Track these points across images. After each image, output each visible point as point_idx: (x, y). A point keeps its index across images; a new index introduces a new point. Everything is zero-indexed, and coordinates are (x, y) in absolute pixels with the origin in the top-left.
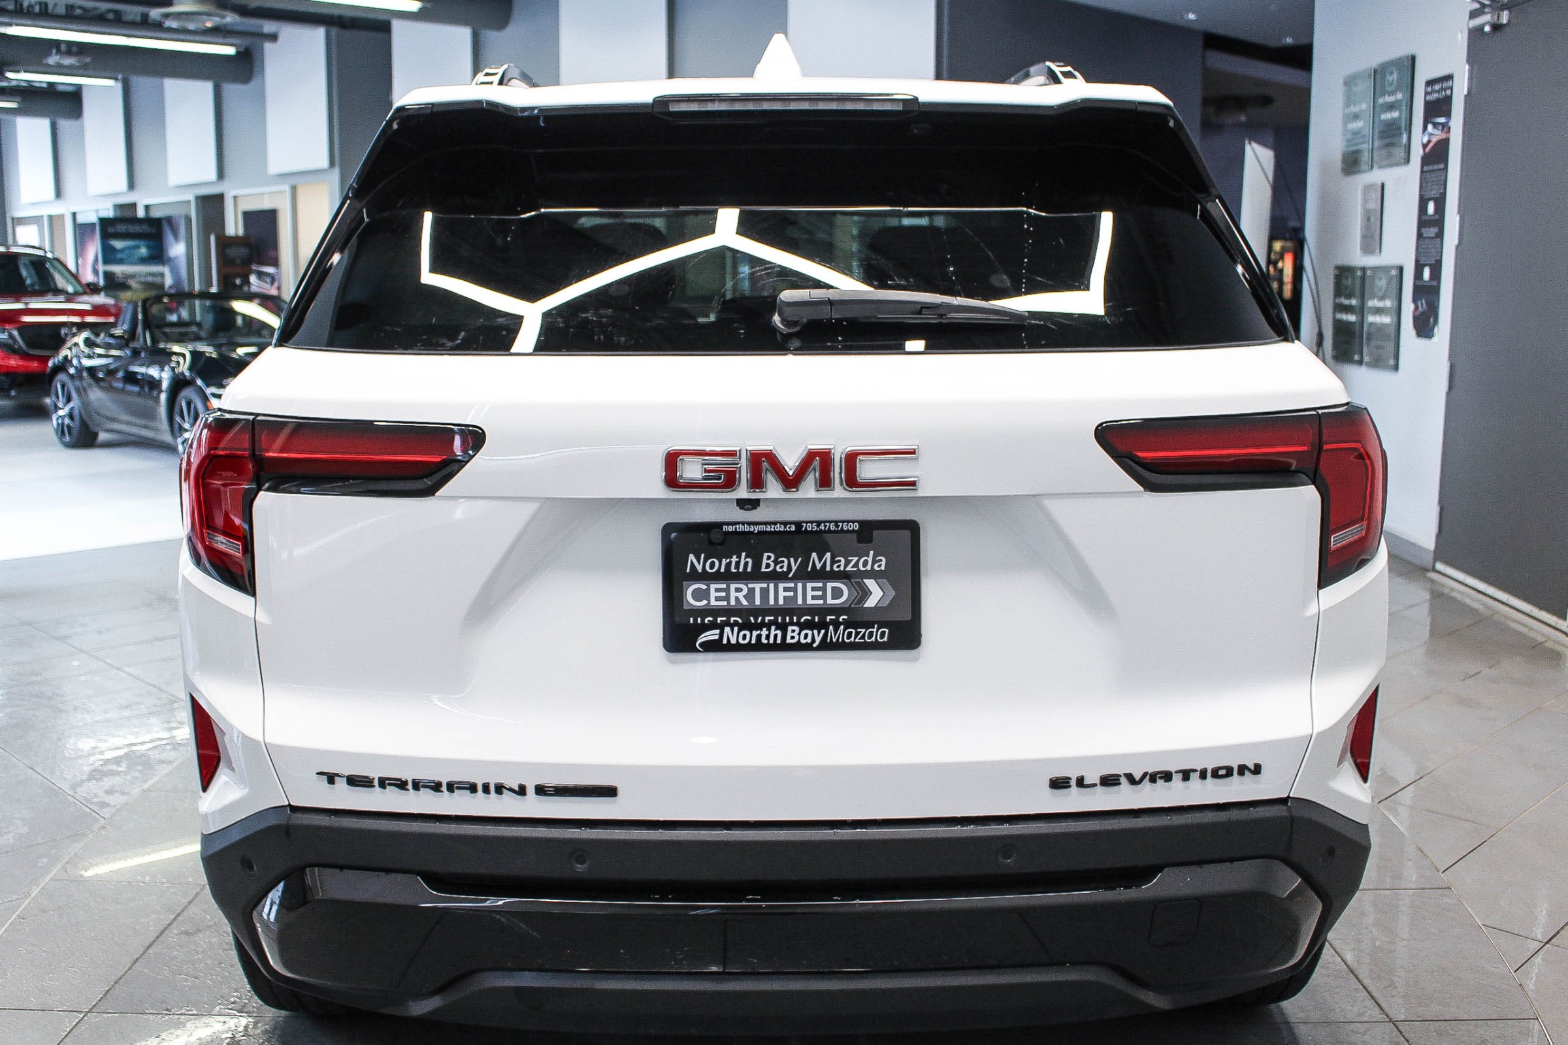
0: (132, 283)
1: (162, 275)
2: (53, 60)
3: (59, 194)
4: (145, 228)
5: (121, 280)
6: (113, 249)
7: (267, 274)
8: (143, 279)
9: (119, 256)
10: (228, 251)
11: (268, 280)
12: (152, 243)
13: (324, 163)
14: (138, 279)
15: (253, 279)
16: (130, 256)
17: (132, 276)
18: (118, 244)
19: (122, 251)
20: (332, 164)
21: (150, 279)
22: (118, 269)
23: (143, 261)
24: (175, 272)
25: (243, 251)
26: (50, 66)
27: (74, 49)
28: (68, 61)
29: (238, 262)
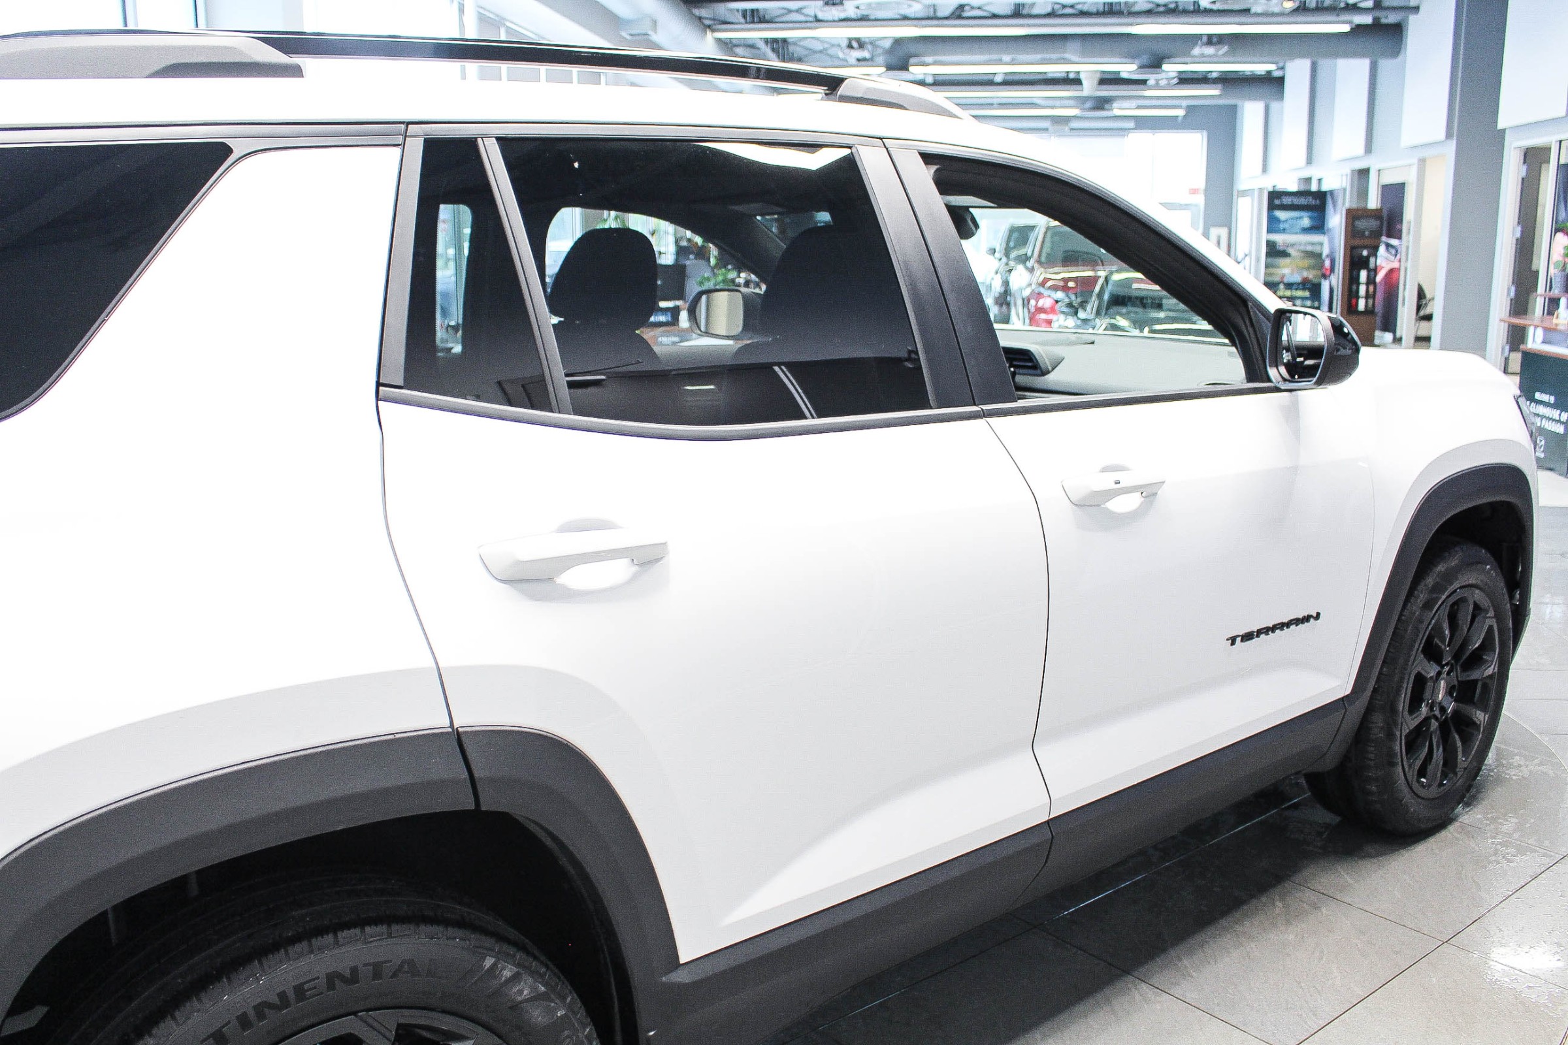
0: (1291, 251)
1: (1321, 244)
2: (1197, 51)
3: (1265, 169)
4: (1310, 201)
5: (1281, 248)
6: (1278, 220)
7: (1392, 247)
8: (1302, 248)
9: (1282, 226)
10: (1358, 223)
11: (1393, 252)
12: (1316, 214)
13: (1441, 135)
14: (1297, 247)
15: (1382, 249)
16: (1292, 226)
17: (1292, 245)
18: (1281, 215)
19: (1286, 221)
20: (1449, 135)
21: (1309, 248)
22: (1279, 238)
23: (1305, 230)
24: (1331, 241)
25: (1373, 224)
26: (1194, 56)
27: (1215, 40)
28: (1210, 50)
29: (1367, 233)
